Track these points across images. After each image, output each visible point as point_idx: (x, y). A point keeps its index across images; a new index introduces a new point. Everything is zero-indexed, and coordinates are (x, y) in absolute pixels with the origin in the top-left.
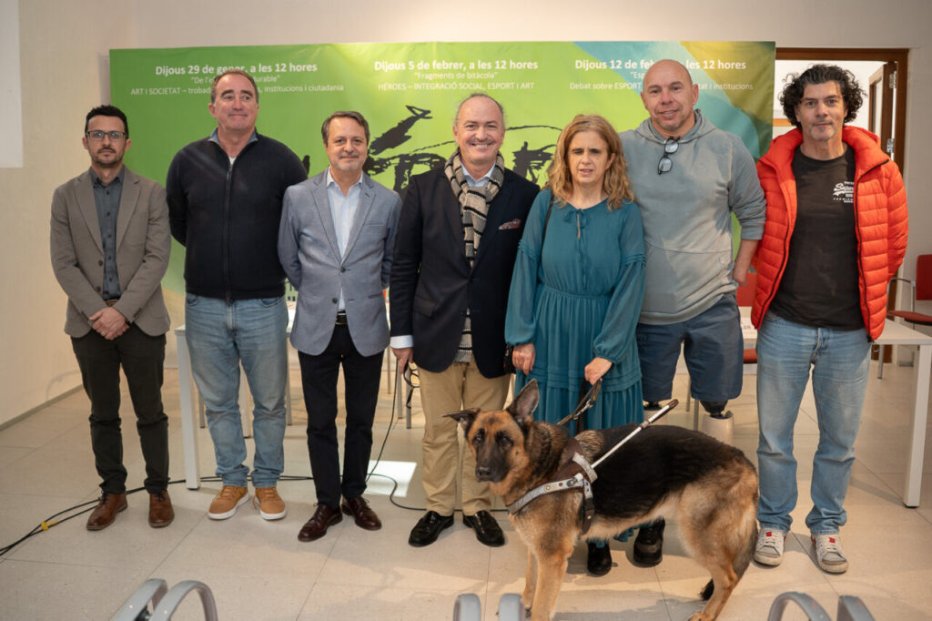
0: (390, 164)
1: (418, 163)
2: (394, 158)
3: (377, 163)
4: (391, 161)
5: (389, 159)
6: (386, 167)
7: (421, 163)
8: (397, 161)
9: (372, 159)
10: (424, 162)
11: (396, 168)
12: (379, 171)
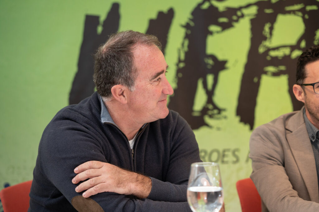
0: (243, 16)
1: (285, 12)
2: (248, 6)
3: (223, 14)
4: (245, 11)
5: (240, 8)
6: (237, 21)
7: (289, 12)
8: (253, 10)
9: (216, 9)
10: (294, 12)
11: (253, 21)
12: (226, 26)
